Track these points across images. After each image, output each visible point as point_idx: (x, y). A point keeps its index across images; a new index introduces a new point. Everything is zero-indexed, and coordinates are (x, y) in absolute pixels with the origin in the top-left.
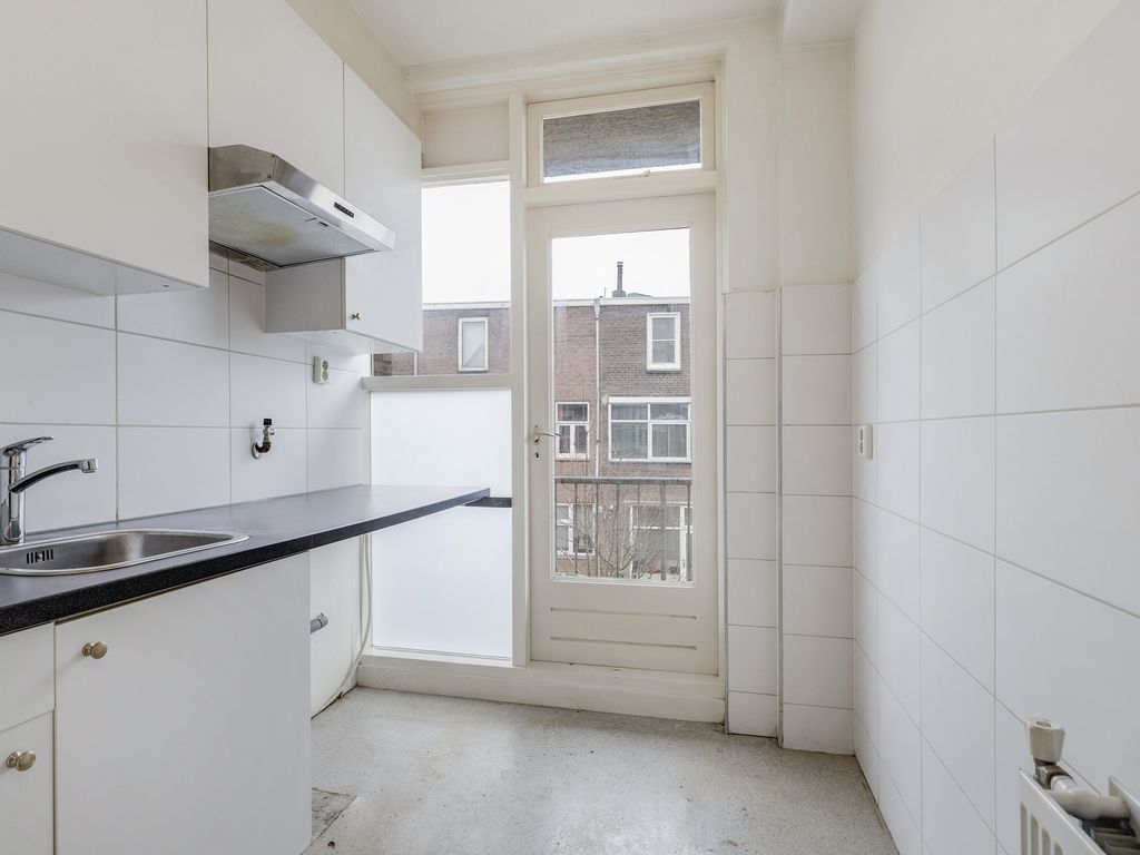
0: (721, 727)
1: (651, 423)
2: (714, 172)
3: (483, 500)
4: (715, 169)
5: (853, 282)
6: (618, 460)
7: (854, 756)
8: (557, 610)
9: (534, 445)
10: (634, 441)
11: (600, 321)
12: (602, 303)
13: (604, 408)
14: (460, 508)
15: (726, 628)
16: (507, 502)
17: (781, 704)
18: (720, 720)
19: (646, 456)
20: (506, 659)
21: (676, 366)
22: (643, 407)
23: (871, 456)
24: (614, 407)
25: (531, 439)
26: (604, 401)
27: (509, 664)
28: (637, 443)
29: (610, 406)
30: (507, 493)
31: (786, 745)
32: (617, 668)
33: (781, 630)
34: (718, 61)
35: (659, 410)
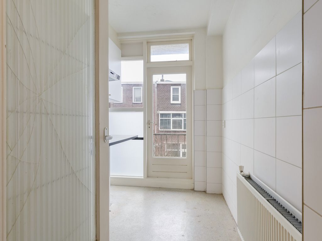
0: (193, 190)
1: (172, 119)
2: (191, 62)
3: (137, 138)
4: (192, 61)
5: (222, 89)
6: (163, 130)
7: (222, 194)
8: (154, 165)
9: (148, 125)
10: (166, 124)
11: (157, 88)
12: (158, 83)
13: (158, 115)
14: (131, 140)
15: (194, 167)
16: (142, 139)
17: (206, 183)
18: (192, 188)
19: (170, 129)
20: (142, 177)
21: (179, 102)
22: (170, 114)
23: (225, 127)
24: (161, 114)
25: (148, 124)
26: (158, 112)
27: (143, 178)
28: (167, 125)
29: (160, 114)
30: (142, 137)
31: (207, 192)
32: (168, 178)
33: (206, 166)
34: (193, 36)
35: (174, 115)
